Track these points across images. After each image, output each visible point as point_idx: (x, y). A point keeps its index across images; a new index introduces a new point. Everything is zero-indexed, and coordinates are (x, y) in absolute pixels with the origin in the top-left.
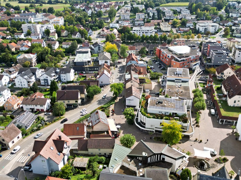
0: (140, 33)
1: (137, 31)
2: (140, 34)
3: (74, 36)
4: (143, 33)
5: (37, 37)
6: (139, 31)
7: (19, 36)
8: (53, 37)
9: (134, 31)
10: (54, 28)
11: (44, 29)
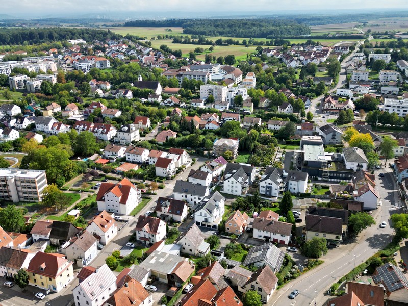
0: (399, 110)
1: (394, 107)
2: (399, 112)
3: (282, 109)
4: (404, 111)
5: (224, 107)
6: (399, 107)
7: (198, 104)
8: (248, 108)
9: (387, 106)
10: (246, 93)
11: (233, 95)
